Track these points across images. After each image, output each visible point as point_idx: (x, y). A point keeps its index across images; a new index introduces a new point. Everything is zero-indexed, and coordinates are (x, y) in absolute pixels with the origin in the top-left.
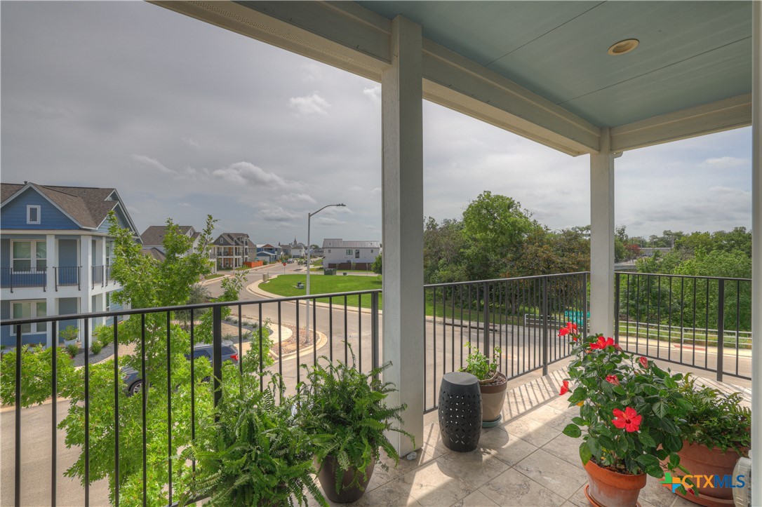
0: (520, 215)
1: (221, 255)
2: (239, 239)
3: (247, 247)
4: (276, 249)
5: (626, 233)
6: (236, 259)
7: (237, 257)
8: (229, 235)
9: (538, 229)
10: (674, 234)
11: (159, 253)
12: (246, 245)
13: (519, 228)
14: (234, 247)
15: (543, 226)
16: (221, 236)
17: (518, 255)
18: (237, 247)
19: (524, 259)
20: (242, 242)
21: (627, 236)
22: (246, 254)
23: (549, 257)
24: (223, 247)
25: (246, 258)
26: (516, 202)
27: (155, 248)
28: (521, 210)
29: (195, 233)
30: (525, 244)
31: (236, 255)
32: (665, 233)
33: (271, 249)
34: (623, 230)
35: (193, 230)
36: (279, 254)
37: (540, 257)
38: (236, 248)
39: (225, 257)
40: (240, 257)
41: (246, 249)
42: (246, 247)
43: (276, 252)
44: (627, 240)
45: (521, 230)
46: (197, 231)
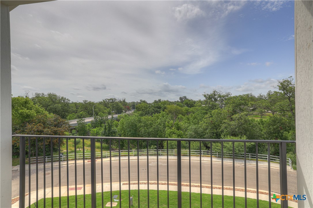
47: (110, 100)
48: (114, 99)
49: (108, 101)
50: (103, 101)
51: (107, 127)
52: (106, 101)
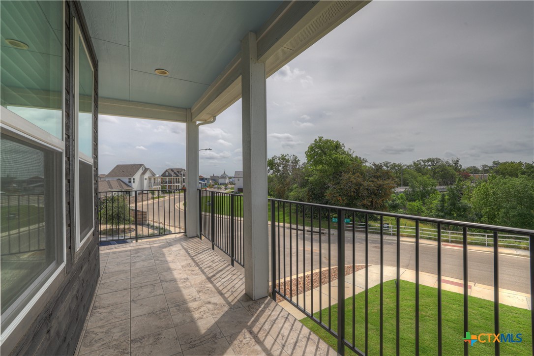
1: (166, 183)
2: (178, 172)
3: (185, 177)
4: (206, 179)
6: (176, 186)
7: (177, 184)
8: (172, 170)
10: (501, 163)
11: (121, 183)
12: (184, 176)
14: (175, 178)
16: (166, 171)
17: (339, 181)
18: (178, 177)
19: (341, 183)
20: (181, 174)
22: (184, 182)
24: (168, 178)
25: (184, 185)
27: (119, 179)
28: (345, 149)
29: (146, 169)
30: (343, 173)
31: (176, 183)
32: (494, 163)
33: (203, 179)
34: (458, 161)
35: (144, 166)
36: (208, 182)
37: (351, 182)
38: (176, 179)
39: (169, 184)
40: (180, 184)
41: (184, 179)
42: (183, 177)
43: (206, 181)
44: (461, 169)
46: (147, 167)
47: (428, 160)
48: (436, 159)
49: (422, 164)
50: (414, 163)
51: (447, 197)
52: (420, 164)
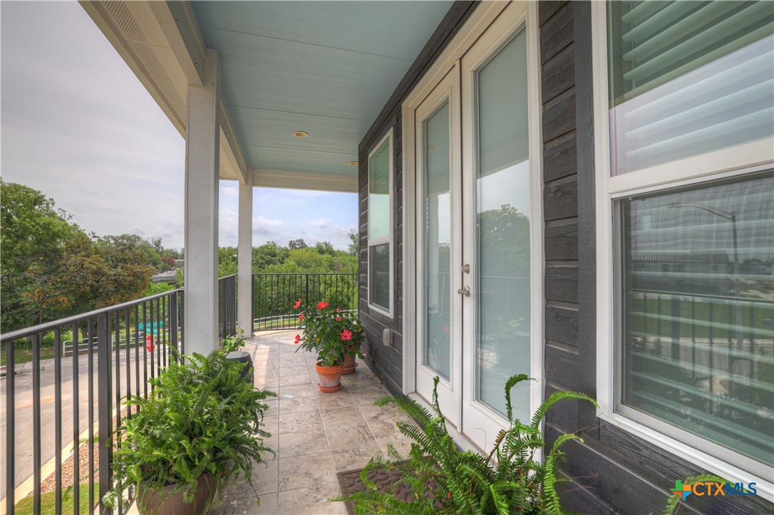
0: (53, 215)
5: (162, 245)
9: (82, 236)
13: (54, 233)
15: (87, 232)
17: (53, 267)
19: (63, 272)
21: (162, 248)
23: (99, 268)
26: (47, 198)
28: (55, 209)
30: (65, 254)
34: (159, 242)
37: (87, 268)
44: (162, 252)
45: (55, 236)
